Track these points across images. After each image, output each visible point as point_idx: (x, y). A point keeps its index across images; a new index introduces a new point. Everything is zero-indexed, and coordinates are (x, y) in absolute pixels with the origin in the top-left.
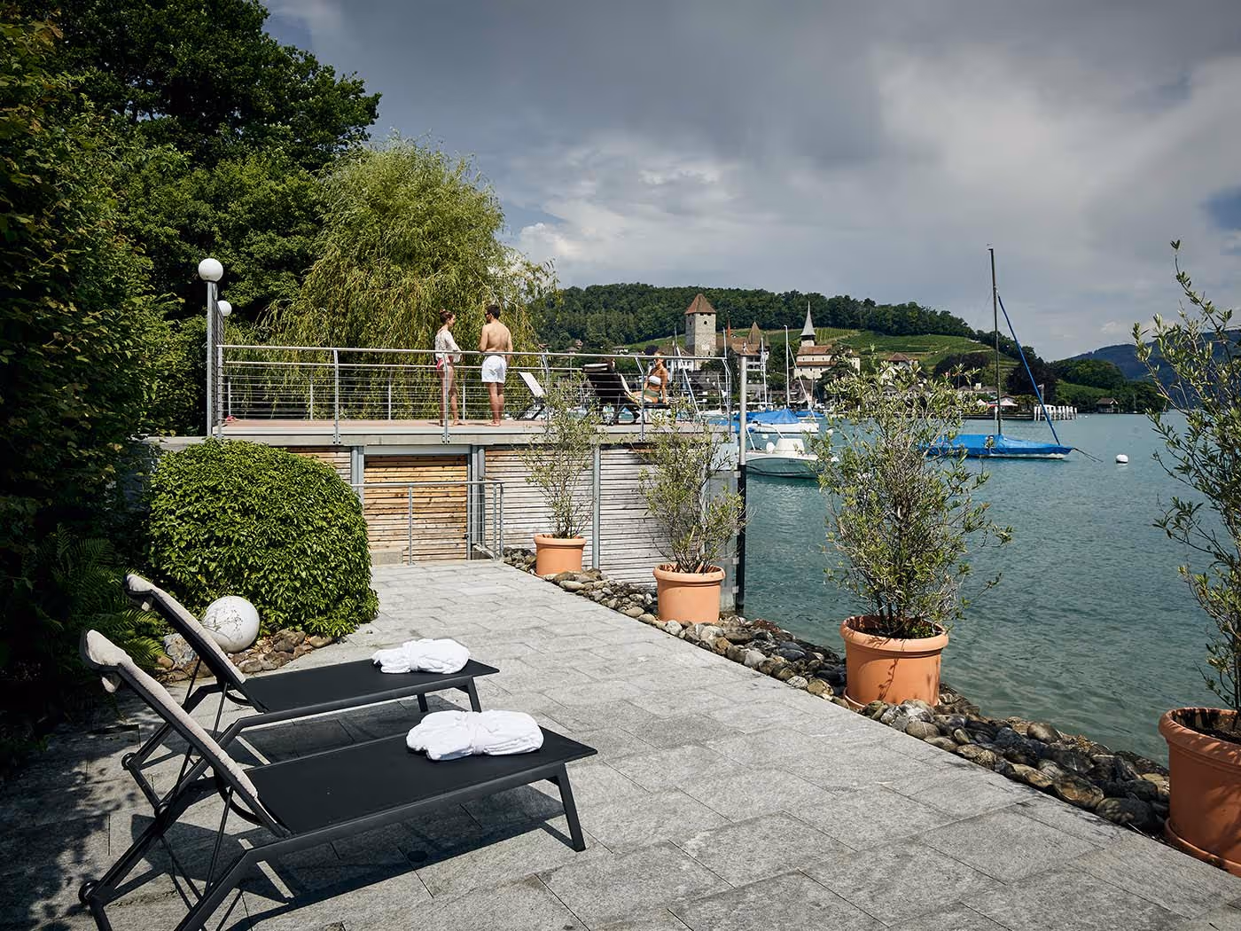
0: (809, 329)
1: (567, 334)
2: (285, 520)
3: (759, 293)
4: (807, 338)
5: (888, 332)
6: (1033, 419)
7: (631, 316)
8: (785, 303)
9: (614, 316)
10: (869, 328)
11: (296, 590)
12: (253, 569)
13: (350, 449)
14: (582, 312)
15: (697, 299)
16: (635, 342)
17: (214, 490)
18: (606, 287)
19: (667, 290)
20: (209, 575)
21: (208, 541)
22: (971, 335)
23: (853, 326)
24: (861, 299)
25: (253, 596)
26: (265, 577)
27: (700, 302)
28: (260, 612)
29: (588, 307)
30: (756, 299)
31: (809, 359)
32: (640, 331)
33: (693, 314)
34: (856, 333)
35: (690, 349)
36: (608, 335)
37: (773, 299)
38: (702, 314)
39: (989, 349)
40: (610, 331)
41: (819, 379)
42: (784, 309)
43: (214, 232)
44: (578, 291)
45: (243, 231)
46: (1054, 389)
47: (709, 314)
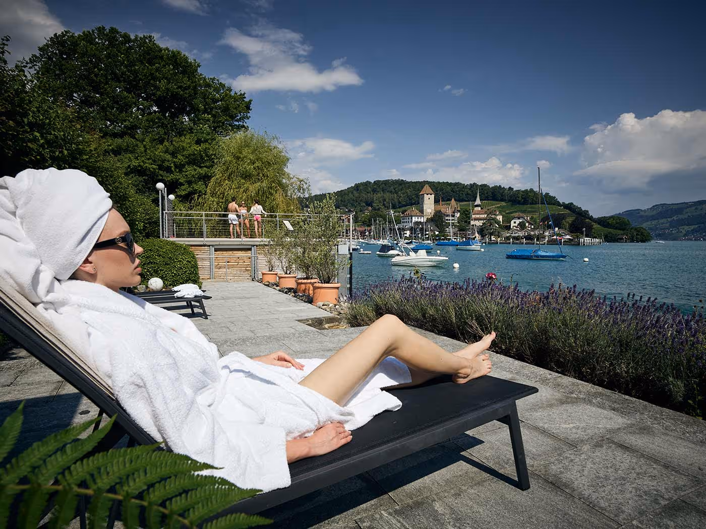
0: (478, 202)
1: (364, 204)
2: (170, 258)
3: (457, 184)
4: (477, 206)
5: (519, 203)
6: (579, 245)
7: (396, 195)
8: (470, 189)
9: (387, 195)
10: (510, 201)
11: (173, 276)
12: (161, 270)
13: (209, 246)
14: (372, 193)
15: (425, 187)
16: (397, 208)
17: (150, 250)
18: (383, 181)
19: (413, 182)
20: (149, 272)
21: (149, 263)
22: (558, 204)
23: (502, 200)
24: (507, 187)
25: (162, 278)
26: (164, 272)
27: (427, 188)
28: (164, 282)
29: (374, 191)
30: (456, 187)
31: (478, 216)
32: (400, 203)
33: (423, 194)
34: (503, 204)
35: (422, 211)
36: (384, 205)
37: (464, 187)
38: (427, 194)
39: (567, 211)
40: (385, 203)
41: (481, 226)
42: (470, 192)
43: (172, 167)
44: (370, 183)
45: (184, 166)
46: (591, 230)
47: (431, 194)
